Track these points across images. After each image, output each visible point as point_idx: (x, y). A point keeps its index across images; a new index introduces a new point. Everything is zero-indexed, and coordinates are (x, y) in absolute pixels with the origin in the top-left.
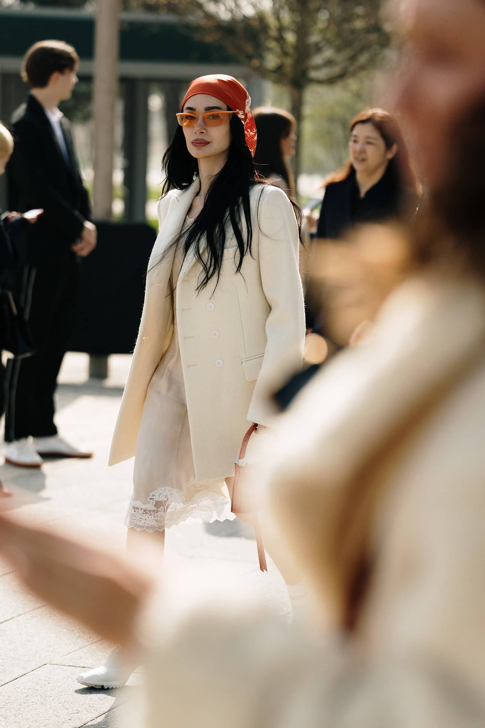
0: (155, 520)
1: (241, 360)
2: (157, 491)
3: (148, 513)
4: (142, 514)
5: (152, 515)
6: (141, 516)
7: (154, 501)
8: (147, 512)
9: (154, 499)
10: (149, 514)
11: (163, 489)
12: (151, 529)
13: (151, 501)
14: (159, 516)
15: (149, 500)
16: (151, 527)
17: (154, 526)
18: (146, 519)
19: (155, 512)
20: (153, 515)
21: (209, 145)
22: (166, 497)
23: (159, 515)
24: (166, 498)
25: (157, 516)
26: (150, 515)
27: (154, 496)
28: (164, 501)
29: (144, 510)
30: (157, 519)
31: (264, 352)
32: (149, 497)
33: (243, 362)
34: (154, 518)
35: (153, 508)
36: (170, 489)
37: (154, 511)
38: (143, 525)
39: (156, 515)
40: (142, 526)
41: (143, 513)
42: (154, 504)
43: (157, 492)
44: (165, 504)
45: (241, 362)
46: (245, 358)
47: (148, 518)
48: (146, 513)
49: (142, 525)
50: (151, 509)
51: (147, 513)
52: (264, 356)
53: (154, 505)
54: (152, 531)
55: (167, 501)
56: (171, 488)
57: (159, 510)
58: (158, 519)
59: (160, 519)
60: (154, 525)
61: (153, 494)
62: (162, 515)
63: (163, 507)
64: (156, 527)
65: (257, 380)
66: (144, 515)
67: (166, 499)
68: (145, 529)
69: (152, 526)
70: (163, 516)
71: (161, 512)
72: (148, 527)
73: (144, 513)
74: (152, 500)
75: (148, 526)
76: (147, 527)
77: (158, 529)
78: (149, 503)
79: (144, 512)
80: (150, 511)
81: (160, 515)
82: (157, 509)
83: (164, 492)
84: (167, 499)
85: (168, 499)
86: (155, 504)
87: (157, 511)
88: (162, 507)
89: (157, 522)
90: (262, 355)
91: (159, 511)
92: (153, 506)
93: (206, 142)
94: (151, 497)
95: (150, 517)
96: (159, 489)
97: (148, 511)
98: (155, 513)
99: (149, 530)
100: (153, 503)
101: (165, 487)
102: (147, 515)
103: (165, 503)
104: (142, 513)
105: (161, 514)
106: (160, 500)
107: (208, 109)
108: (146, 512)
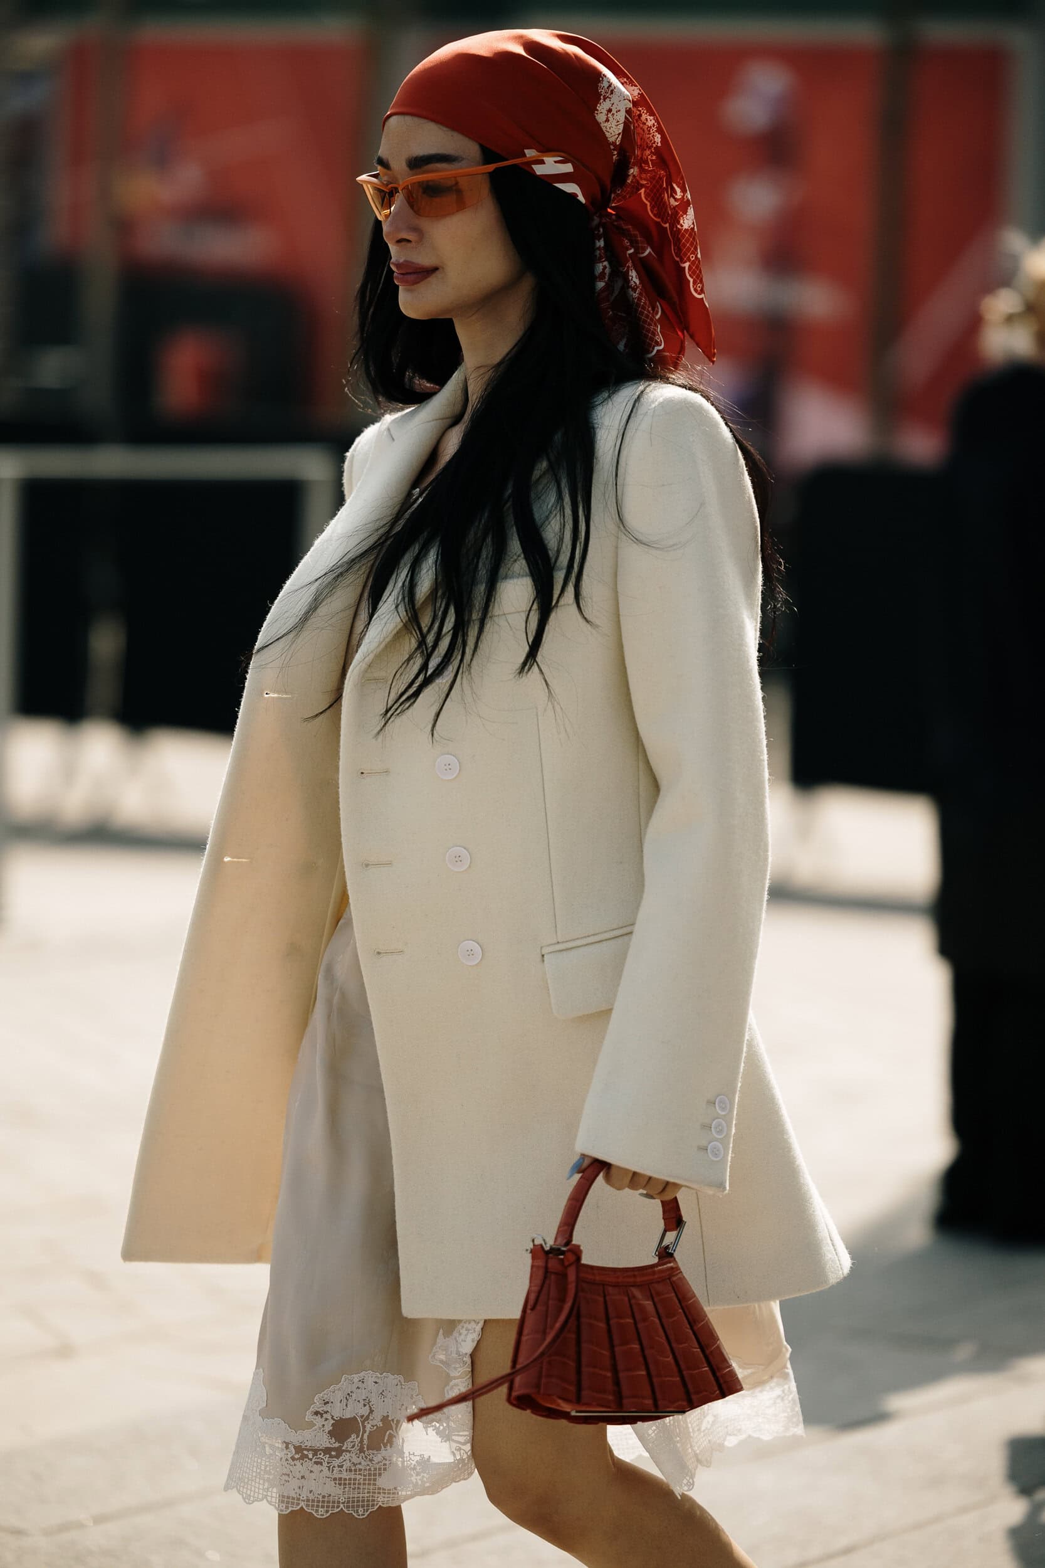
0: (335, 1479)
1: (541, 948)
2: (338, 1387)
3: (310, 1456)
4: (290, 1461)
5: (321, 1464)
6: (288, 1466)
7: (326, 1419)
8: (305, 1452)
9: (326, 1412)
10: (311, 1460)
11: (356, 1380)
12: (323, 1507)
13: (319, 1421)
14: (344, 1468)
15: (309, 1417)
16: (323, 1502)
17: (331, 1498)
18: (303, 1477)
19: (333, 1453)
20: (325, 1464)
21: (434, 275)
22: (367, 1402)
23: (347, 1465)
24: (368, 1406)
25: (339, 1466)
26: (316, 1463)
27: (328, 1402)
28: (362, 1417)
29: (295, 1447)
30: (340, 1476)
31: (635, 919)
32: (311, 1409)
33: (545, 956)
34: (329, 1474)
35: (325, 1441)
36: (378, 1378)
37: (327, 1451)
38: (295, 1496)
39: (336, 1462)
40: (293, 1498)
41: (293, 1459)
42: (328, 1427)
43: (339, 1389)
44: (364, 1427)
45: (540, 956)
46: (555, 941)
47: (311, 1472)
48: (303, 1457)
49: (293, 1494)
50: (317, 1445)
51: (307, 1456)
52: (631, 933)
53: (329, 1432)
54: (327, 1512)
55: (371, 1418)
56: (381, 1374)
57: (344, 1448)
58: (345, 1475)
59: (353, 1477)
60: (330, 1495)
61: (326, 1396)
62: (355, 1465)
63: (357, 1437)
64: (339, 1502)
65: (611, 1010)
66: (297, 1462)
67: (365, 1411)
68: (342, 1509)
69: (324, 1497)
70: (358, 1467)
71: (350, 1452)
72: (313, 1501)
73: (297, 1456)
74: (322, 1417)
75: (311, 1497)
76: (308, 1500)
77: (348, 1507)
78: (311, 1425)
79: (296, 1453)
80: (315, 1452)
81: (349, 1464)
82: (337, 1445)
83: (358, 1388)
84: (369, 1411)
85: (371, 1411)
86: (331, 1428)
87: (339, 1452)
88: (353, 1436)
89: (340, 1484)
90: (625, 930)
91: (344, 1451)
92: (326, 1437)
93: (420, 268)
94: (317, 1405)
95: (316, 1468)
96: (343, 1379)
97: (308, 1450)
98: (331, 1456)
99: (317, 1511)
100: (323, 1425)
101: (363, 1374)
102: (308, 1464)
103: (363, 1423)
104: (289, 1456)
105: (353, 1460)
106: (348, 1416)
107: (417, 163)
108: (303, 1454)
